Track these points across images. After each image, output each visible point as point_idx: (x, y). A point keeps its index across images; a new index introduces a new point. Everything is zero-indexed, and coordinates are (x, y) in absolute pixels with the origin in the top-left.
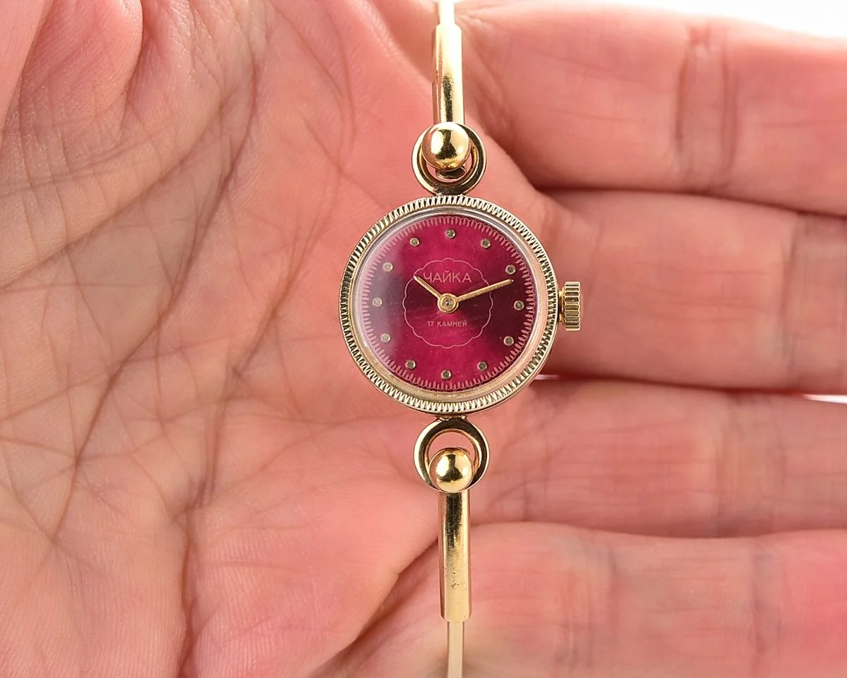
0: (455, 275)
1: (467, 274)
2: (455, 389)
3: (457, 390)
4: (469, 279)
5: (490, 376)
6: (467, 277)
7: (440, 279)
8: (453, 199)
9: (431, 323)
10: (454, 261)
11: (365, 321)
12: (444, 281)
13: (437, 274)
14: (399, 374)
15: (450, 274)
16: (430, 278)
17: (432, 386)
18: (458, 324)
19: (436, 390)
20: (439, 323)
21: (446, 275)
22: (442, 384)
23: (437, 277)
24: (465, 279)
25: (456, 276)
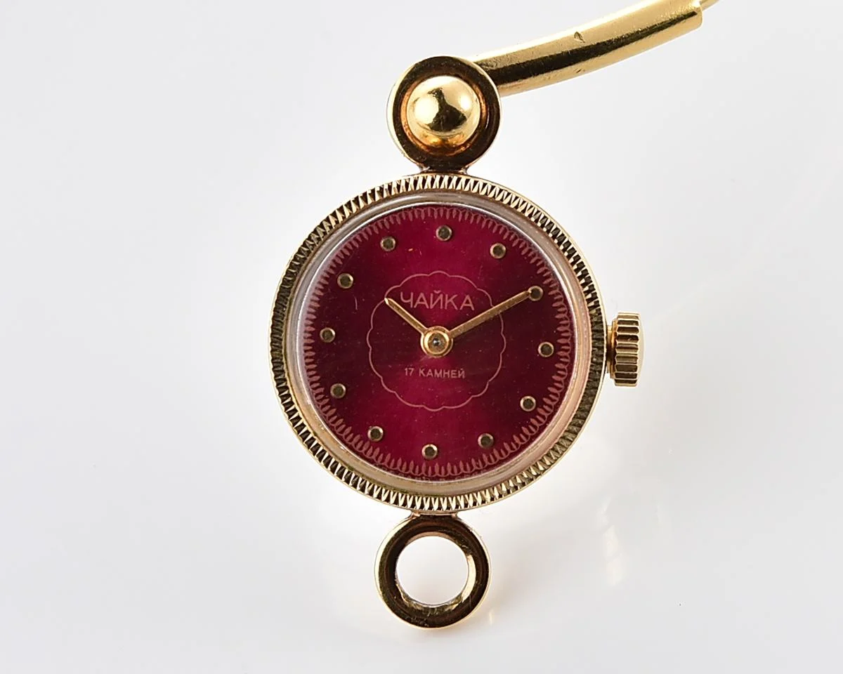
0: (449, 298)
1: (468, 297)
2: (443, 475)
3: (446, 478)
4: (471, 305)
5: (499, 458)
6: (467, 302)
7: (425, 303)
8: (450, 180)
9: (409, 371)
10: (450, 276)
11: (307, 364)
12: (432, 306)
14: (357, 449)
15: (441, 296)
16: (411, 300)
17: (407, 470)
18: (451, 374)
19: (413, 477)
20: (421, 372)
21: (436, 296)
22: (424, 466)
23: (422, 300)
24: (464, 304)
25: (451, 300)
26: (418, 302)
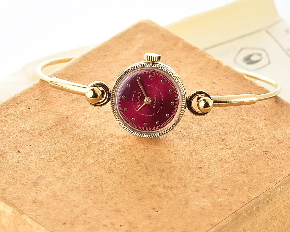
2: (177, 101)
3: (178, 100)
4: (140, 92)
5: (174, 89)
9: (154, 107)
12: (140, 101)
13: (137, 103)
14: (171, 120)
15: (138, 99)
16: (139, 106)
19: (178, 108)
20: (154, 104)
22: (175, 105)
24: (140, 94)
25: (139, 97)
26: (139, 104)
